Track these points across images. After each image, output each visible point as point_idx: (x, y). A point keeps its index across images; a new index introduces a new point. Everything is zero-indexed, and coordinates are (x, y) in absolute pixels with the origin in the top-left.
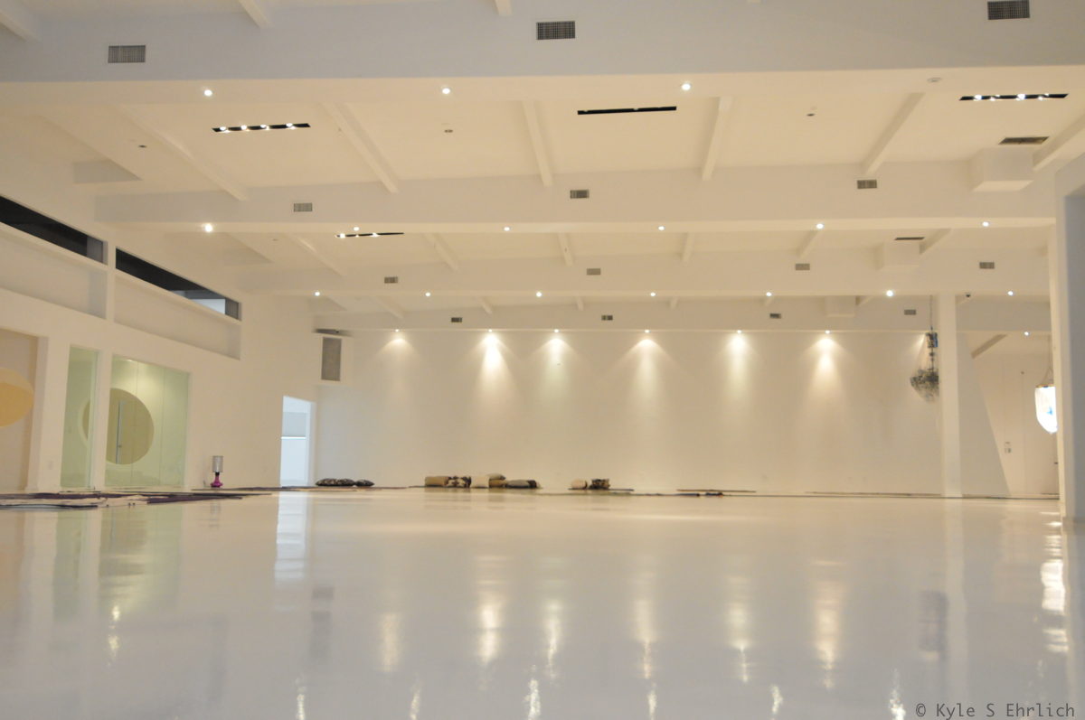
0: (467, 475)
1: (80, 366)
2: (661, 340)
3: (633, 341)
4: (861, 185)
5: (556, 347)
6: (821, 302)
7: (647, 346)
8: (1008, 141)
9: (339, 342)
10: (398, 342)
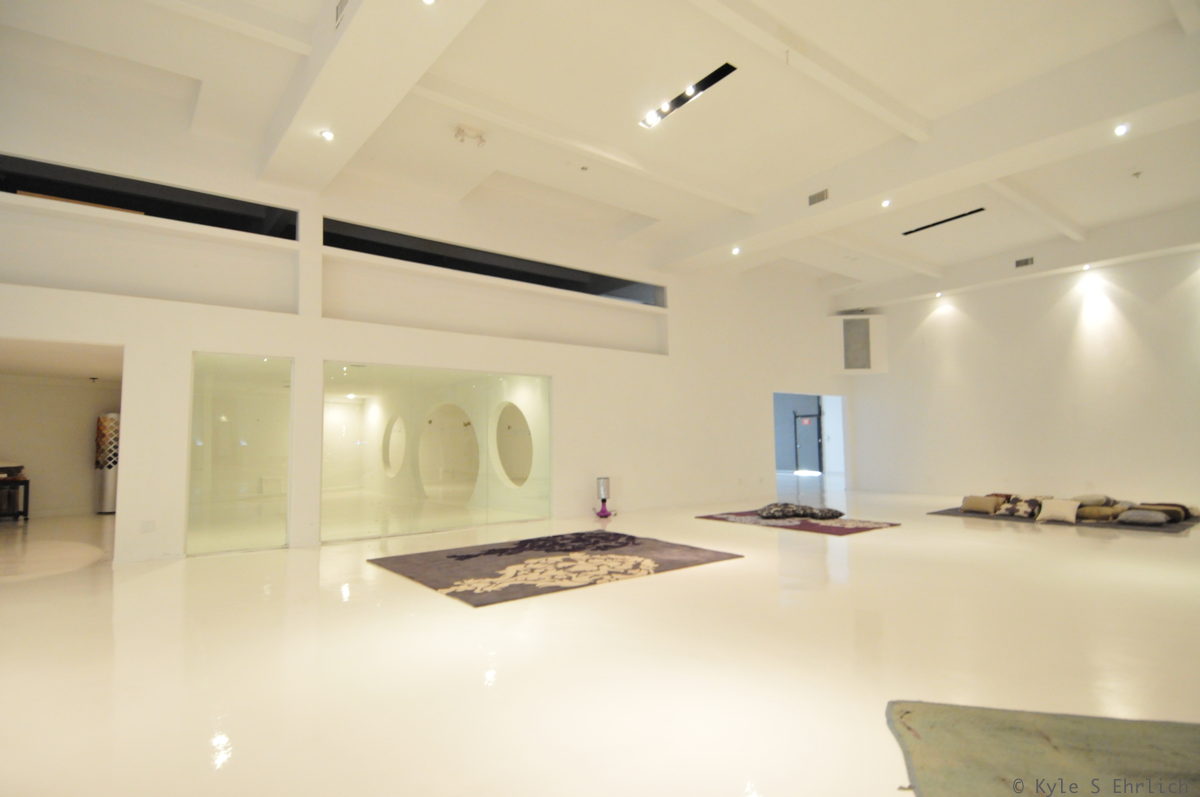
0: (1037, 494)
9: (867, 322)
10: (944, 310)
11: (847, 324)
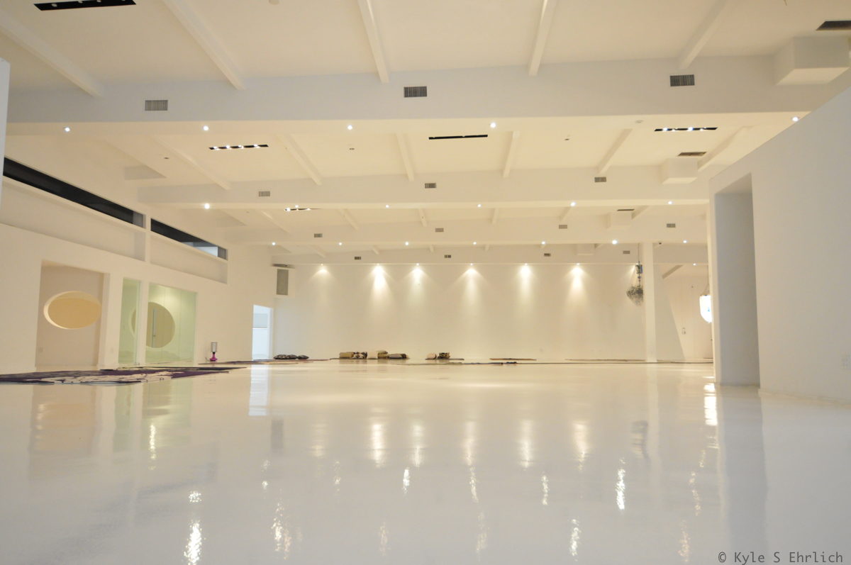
0: (365, 351)
1: (130, 289)
2: (480, 270)
3: (463, 270)
4: (597, 180)
5: (417, 274)
6: (574, 248)
7: (471, 274)
8: (683, 154)
9: (287, 271)
10: (323, 271)
11: (279, 271)
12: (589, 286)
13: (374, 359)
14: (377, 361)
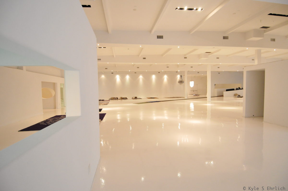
0: (117, 97)
2: (143, 76)
3: (139, 76)
4: (185, 58)
5: (128, 77)
7: (141, 77)
8: (206, 52)
10: (103, 77)
12: (168, 80)
13: (120, 99)
14: (120, 100)
